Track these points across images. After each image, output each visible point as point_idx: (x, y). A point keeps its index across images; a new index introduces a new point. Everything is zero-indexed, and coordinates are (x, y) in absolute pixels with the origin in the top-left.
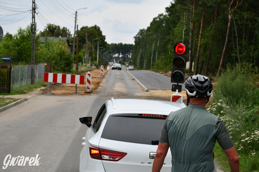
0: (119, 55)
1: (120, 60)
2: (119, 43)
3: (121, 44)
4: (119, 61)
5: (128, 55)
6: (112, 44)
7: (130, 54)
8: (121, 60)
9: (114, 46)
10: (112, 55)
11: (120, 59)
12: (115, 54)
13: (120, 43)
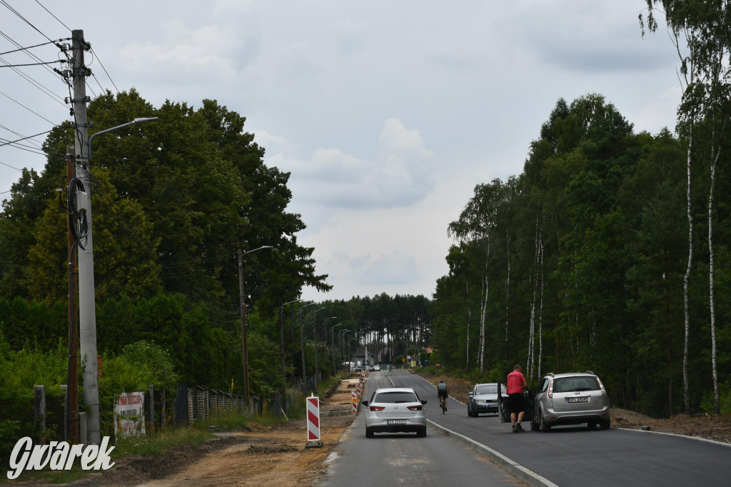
0: (382, 334)
1: (386, 353)
2: (377, 296)
3: (384, 297)
4: (383, 353)
5: (410, 331)
6: (355, 301)
7: (415, 330)
8: (388, 352)
9: (363, 306)
10: (359, 338)
11: (386, 349)
12: (368, 331)
13: (380, 295)
